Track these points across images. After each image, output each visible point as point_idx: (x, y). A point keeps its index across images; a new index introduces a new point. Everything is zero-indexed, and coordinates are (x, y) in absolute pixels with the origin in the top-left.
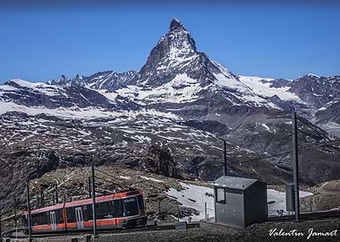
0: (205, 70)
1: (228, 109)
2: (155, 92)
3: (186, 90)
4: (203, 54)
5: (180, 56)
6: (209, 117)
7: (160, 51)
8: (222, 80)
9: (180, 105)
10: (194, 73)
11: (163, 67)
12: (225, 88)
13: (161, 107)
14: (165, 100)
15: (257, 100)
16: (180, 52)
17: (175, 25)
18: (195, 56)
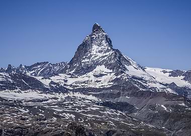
0: (118, 63)
1: (136, 94)
2: (80, 79)
3: (104, 78)
4: (117, 51)
5: (100, 52)
6: (121, 99)
7: (84, 48)
8: (132, 70)
9: (99, 90)
10: (110, 65)
11: (86, 60)
12: (134, 77)
13: (85, 91)
14: (87, 86)
15: (158, 86)
16: (100, 49)
17: (96, 28)
18: (111, 52)
